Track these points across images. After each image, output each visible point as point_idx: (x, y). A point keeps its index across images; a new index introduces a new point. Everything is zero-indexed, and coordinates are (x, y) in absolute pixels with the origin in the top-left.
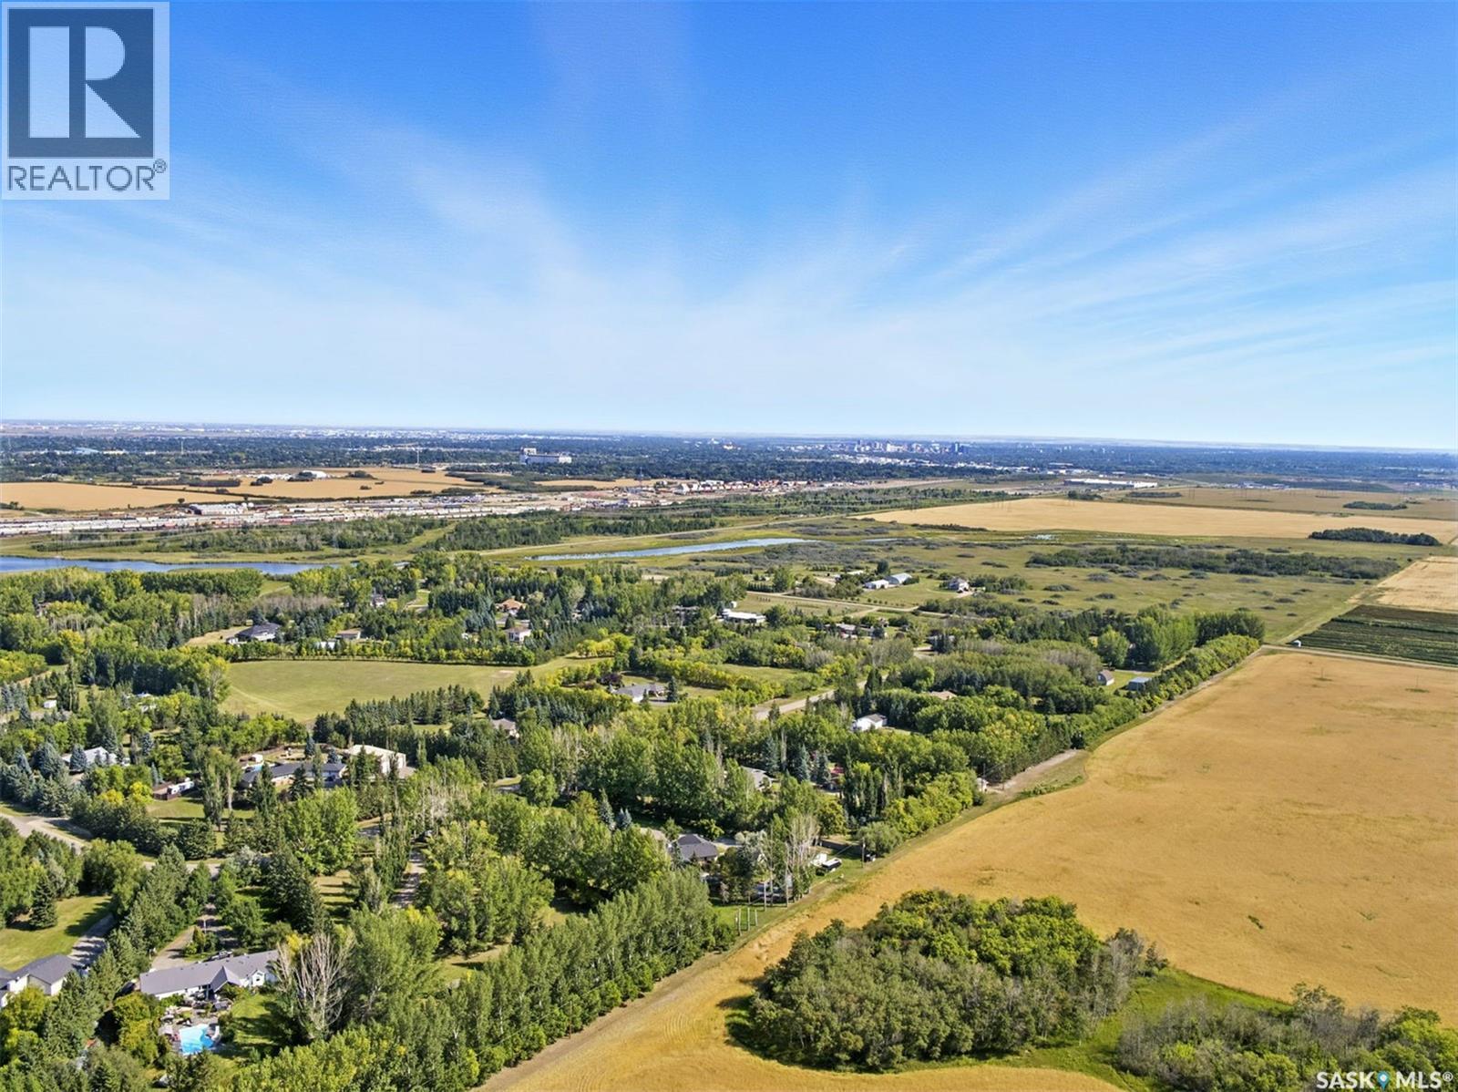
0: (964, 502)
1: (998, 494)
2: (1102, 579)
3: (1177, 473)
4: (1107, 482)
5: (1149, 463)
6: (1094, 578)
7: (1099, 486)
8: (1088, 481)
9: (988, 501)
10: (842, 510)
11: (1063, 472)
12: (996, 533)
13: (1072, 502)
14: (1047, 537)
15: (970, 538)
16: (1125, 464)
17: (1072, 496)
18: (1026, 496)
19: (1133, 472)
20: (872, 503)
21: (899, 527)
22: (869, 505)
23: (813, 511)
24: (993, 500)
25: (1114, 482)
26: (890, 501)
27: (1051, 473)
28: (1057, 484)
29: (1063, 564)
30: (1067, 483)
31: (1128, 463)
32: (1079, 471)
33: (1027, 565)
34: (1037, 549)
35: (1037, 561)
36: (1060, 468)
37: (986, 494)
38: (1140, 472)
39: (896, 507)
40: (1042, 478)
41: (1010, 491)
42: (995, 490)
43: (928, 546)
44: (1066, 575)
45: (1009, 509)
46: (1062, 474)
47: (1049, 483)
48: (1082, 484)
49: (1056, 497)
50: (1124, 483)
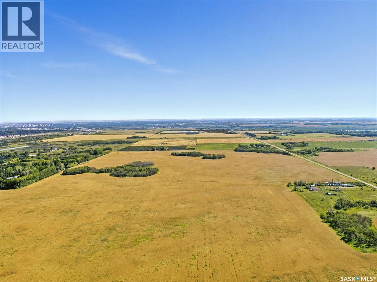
0: (61, 137)
1: (68, 135)
2: (90, 147)
3: (106, 128)
4: (91, 131)
5: (101, 126)
6: (89, 147)
7: (89, 132)
8: (87, 131)
9: (66, 136)
10: (35, 140)
11: (81, 129)
12: (69, 142)
13: (84, 135)
14: (80, 142)
15: (65, 143)
16: (95, 126)
17: (84, 134)
18: (74, 135)
19: (97, 128)
20: (41, 138)
21: (49, 142)
22: (40, 139)
23: (28, 141)
24: (67, 136)
25: (92, 131)
26: (45, 138)
27: (78, 130)
28: (80, 132)
29: (83, 145)
30: (82, 132)
31: (96, 126)
32: (85, 129)
33: (77, 146)
34: (78, 144)
35: (79, 145)
36: (80, 128)
37: (65, 135)
38: (98, 128)
39: (46, 139)
40: (76, 131)
41: (70, 134)
42: (67, 134)
43: (57, 145)
44: (84, 147)
45: (71, 137)
46: (80, 130)
47: (78, 132)
48: (85, 132)
49: (80, 135)
50: (94, 131)
